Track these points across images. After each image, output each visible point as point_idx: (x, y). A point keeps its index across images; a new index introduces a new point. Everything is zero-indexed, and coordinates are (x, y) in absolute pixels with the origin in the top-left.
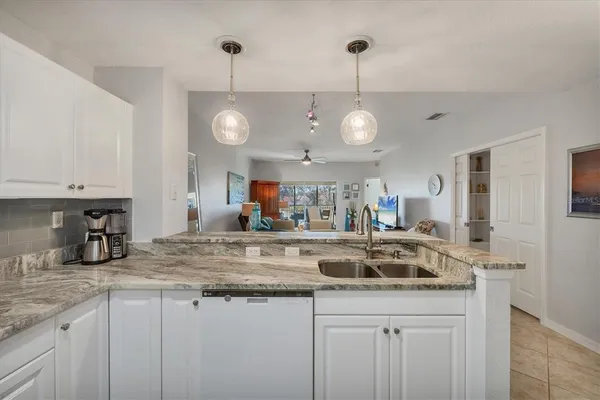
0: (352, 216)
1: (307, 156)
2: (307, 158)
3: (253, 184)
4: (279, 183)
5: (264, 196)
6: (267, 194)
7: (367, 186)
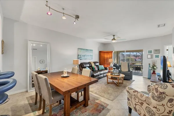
1: (114, 38)
2: (114, 39)
3: (100, 52)
4: (112, 52)
5: (104, 57)
6: (106, 56)
7: (167, 50)
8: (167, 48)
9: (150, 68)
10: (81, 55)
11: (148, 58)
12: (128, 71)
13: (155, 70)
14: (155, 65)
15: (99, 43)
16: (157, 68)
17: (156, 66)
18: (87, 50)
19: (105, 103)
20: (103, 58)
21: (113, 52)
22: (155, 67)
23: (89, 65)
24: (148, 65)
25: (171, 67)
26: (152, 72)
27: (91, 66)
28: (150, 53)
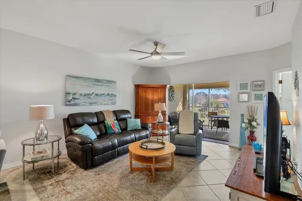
0: (250, 125)
3: (137, 87)
4: (164, 87)
5: (146, 99)
6: (150, 96)
7: (281, 82)
8: (280, 76)
9: (244, 125)
10: (75, 94)
11: (239, 102)
12: (193, 133)
13: (255, 130)
14: (254, 118)
15: (135, 65)
16: (258, 124)
17: (255, 121)
18: (97, 81)
20: (144, 101)
21: (168, 86)
22: (254, 124)
23: (95, 120)
24: (240, 118)
25: (290, 124)
26: (247, 133)
27: (103, 122)
28: (244, 89)
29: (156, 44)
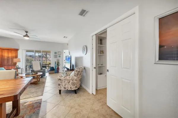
0: (58, 65)
9: (56, 65)
12: (40, 69)
19: (38, 100)
22: (59, 64)
24: (55, 63)
26: (57, 67)
28: (56, 54)
29: (27, 32)
